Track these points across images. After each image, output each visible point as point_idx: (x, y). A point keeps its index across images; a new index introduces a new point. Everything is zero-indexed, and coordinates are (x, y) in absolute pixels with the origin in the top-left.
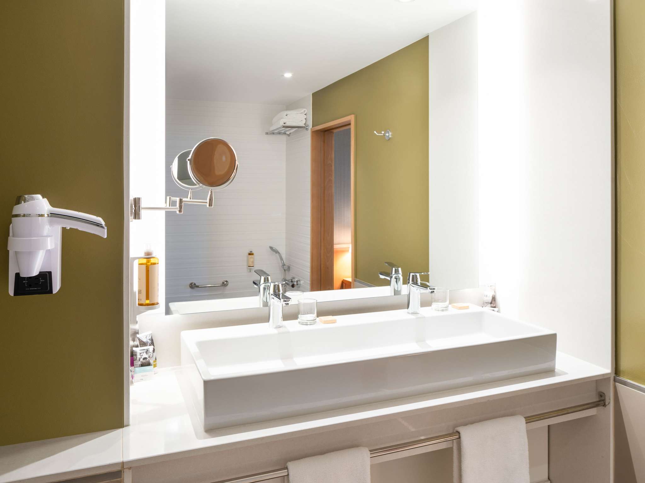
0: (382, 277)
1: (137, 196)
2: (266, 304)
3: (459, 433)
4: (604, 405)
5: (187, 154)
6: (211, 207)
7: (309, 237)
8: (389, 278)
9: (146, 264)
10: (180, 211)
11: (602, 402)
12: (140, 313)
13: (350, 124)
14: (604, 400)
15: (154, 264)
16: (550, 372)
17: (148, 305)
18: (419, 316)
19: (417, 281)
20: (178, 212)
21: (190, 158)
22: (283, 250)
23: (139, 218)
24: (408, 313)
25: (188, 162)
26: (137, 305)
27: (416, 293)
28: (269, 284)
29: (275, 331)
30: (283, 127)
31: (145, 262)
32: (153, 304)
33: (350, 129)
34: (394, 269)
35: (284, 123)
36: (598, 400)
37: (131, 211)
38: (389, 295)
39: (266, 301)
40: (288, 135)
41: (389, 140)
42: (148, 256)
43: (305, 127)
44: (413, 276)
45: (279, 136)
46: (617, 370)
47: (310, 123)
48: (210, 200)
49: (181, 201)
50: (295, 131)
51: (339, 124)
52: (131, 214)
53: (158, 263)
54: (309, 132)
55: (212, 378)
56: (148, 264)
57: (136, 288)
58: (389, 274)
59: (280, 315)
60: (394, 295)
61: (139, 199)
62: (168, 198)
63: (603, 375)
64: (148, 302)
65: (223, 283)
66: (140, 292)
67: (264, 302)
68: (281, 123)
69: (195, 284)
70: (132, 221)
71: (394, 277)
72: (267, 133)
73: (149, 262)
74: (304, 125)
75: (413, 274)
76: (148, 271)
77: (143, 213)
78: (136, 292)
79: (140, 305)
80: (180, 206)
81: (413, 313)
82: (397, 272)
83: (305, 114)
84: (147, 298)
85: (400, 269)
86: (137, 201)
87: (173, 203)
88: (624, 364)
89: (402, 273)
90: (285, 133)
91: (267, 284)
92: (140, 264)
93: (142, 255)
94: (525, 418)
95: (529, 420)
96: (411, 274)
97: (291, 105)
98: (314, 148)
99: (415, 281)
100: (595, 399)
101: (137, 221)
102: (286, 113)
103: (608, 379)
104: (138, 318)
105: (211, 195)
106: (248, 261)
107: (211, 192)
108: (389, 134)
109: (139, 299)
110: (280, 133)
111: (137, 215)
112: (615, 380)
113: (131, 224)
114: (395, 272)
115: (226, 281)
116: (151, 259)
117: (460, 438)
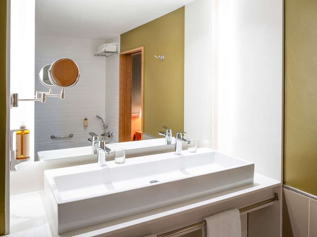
0: (160, 134)
1: (15, 93)
2: (96, 152)
3: (205, 221)
4: (278, 200)
5: (49, 66)
6: (63, 99)
7: (118, 110)
8: (164, 135)
9: (21, 134)
10: (43, 101)
11: (276, 198)
12: (17, 163)
13: (141, 51)
14: (277, 197)
15: (27, 133)
16: (251, 184)
17: (22, 158)
18: (181, 156)
19: (180, 137)
20: (42, 102)
21: (50, 69)
22: (103, 117)
23: (17, 106)
24: (175, 154)
25: (49, 72)
26: (15, 159)
27: (180, 143)
28: (98, 141)
29: (101, 168)
30: (104, 52)
31: (21, 132)
32: (26, 158)
33: (141, 54)
34: (167, 130)
35: (105, 50)
36: (274, 197)
37: (11, 102)
38: (165, 144)
39: (95, 150)
40: (107, 56)
41: (162, 60)
42: (23, 128)
43: (116, 53)
44: (178, 134)
45: (102, 57)
46: (284, 182)
47: (119, 50)
48: (62, 94)
49: (44, 95)
50: (110, 55)
51: (135, 51)
52: (11, 103)
53: (29, 133)
54: (119, 55)
55: (64, 202)
56: (22, 133)
57: (14, 148)
58: (164, 133)
59: (104, 158)
60: (168, 144)
61: (17, 94)
62: (37, 92)
63: (277, 184)
64: (22, 156)
65: (70, 135)
66: (17, 151)
67: (94, 150)
68: (103, 50)
69: (54, 136)
70: (12, 108)
71: (167, 134)
72: (95, 55)
73: (23, 133)
74: (116, 51)
75: (178, 133)
76: (23, 138)
77: (19, 103)
78: (14, 151)
79: (17, 159)
80: (44, 98)
81: (178, 154)
82: (169, 132)
83: (116, 46)
84: (22, 154)
85: (170, 130)
86: (15, 96)
87: (39, 96)
88: (287, 178)
89: (172, 132)
90: (105, 55)
91: (96, 141)
92: (17, 134)
93: (19, 128)
94: (239, 210)
95: (241, 210)
96: (177, 133)
97: (108, 41)
98: (121, 64)
99: (179, 137)
100: (273, 197)
101: (15, 108)
102: (106, 44)
103: (280, 186)
104: (16, 167)
105: (63, 92)
106: (84, 123)
107: (63, 90)
108: (163, 57)
109: (16, 156)
110: (102, 55)
111: (15, 104)
112: (283, 187)
113: (11, 110)
114: (168, 132)
115: (72, 134)
116: (25, 131)
117: (206, 224)
